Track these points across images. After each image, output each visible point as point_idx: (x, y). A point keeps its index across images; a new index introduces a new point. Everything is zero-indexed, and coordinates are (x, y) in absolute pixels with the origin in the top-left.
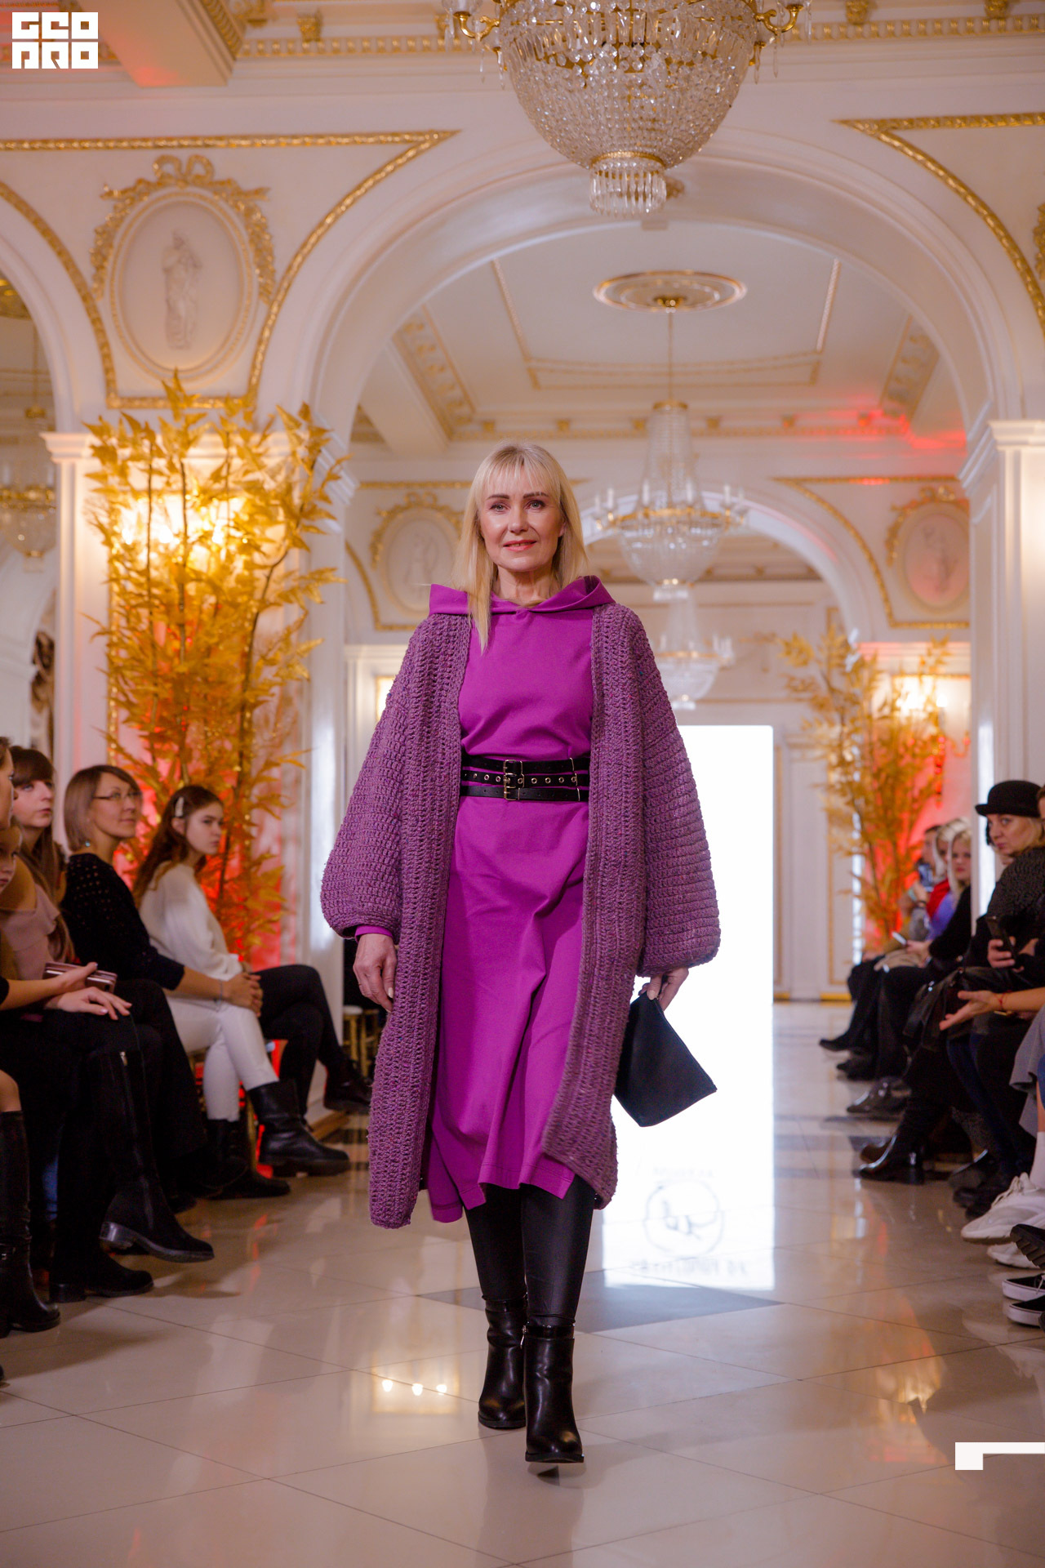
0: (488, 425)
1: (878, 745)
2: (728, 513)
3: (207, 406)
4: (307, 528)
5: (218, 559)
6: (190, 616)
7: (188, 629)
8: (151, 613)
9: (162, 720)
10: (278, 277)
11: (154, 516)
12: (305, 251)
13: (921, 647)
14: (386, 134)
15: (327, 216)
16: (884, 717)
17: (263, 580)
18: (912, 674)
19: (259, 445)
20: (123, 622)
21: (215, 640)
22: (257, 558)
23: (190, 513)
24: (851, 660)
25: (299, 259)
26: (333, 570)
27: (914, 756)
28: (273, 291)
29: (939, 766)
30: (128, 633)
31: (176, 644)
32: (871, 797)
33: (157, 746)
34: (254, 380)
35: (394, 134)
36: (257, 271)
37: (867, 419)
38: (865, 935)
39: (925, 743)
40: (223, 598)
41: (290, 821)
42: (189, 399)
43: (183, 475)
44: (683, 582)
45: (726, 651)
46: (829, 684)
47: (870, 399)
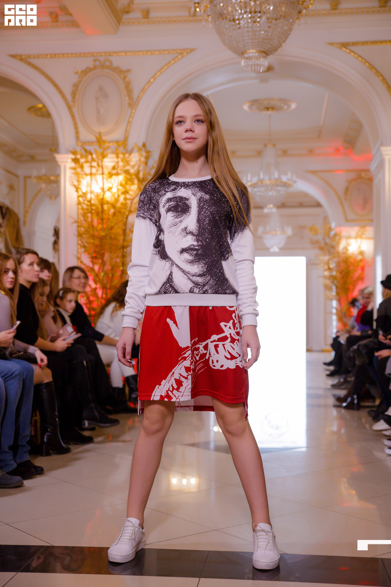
1: (342, 262)
2: (290, 182)
3: (111, 144)
5: (115, 197)
6: (105, 216)
7: (105, 221)
8: (92, 215)
9: (95, 252)
10: (135, 100)
11: (94, 182)
12: (144, 91)
13: (356, 229)
14: (172, 50)
15: (151, 78)
16: (344, 253)
17: (130, 204)
18: (353, 238)
19: (128, 157)
20: (82, 218)
21: (113, 224)
22: (128, 196)
23: (105, 181)
24: (332, 233)
25: (142, 94)
27: (354, 266)
28: (133, 104)
29: (363, 269)
30: (84, 222)
31: (100, 226)
32: (339, 280)
33: (94, 261)
34: (127, 135)
35: (174, 50)
36: (127, 98)
37: (337, 150)
38: (337, 327)
39: (358, 262)
40: (116, 210)
42: (104, 142)
43: (102, 168)
44: (275, 206)
45: (289, 231)
46: (325, 242)
47: (339, 143)
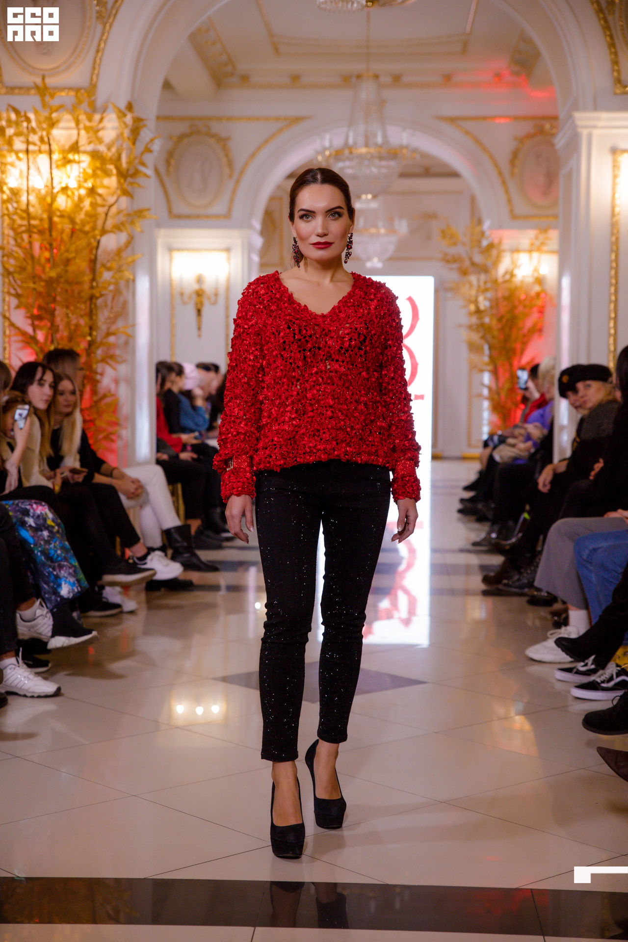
0: (245, 78)
1: (502, 299)
2: (405, 151)
3: (63, 94)
4: (131, 184)
5: (73, 200)
6: (56, 236)
7: (55, 244)
8: (30, 237)
9: (40, 307)
10: (109, 6)
11: (31, 171)
13: (531, 233)
16: (506, 281)
17: (103, 216)
18: (525, 251)
19: (99, 123)
20: (12, 242)
21: (72, 255)
23: (55, 170)
26: (149, 210)
27: (525, 306)
28: (106, 16)
29: (541, 312)
30: (15, 249)
31: (47, 254)
32: (496, 333)
33: (36, 323)
34: (94, 77)
37: (498, 76)
38: (491, 423)
39: (532, 299)
40: (77, 227)
41: (123, 369)
42: (51, 92)
43: (49, 144)
44: (375, 197)
45: (403, 227)
46: (471, 259)
47: (501, 64)
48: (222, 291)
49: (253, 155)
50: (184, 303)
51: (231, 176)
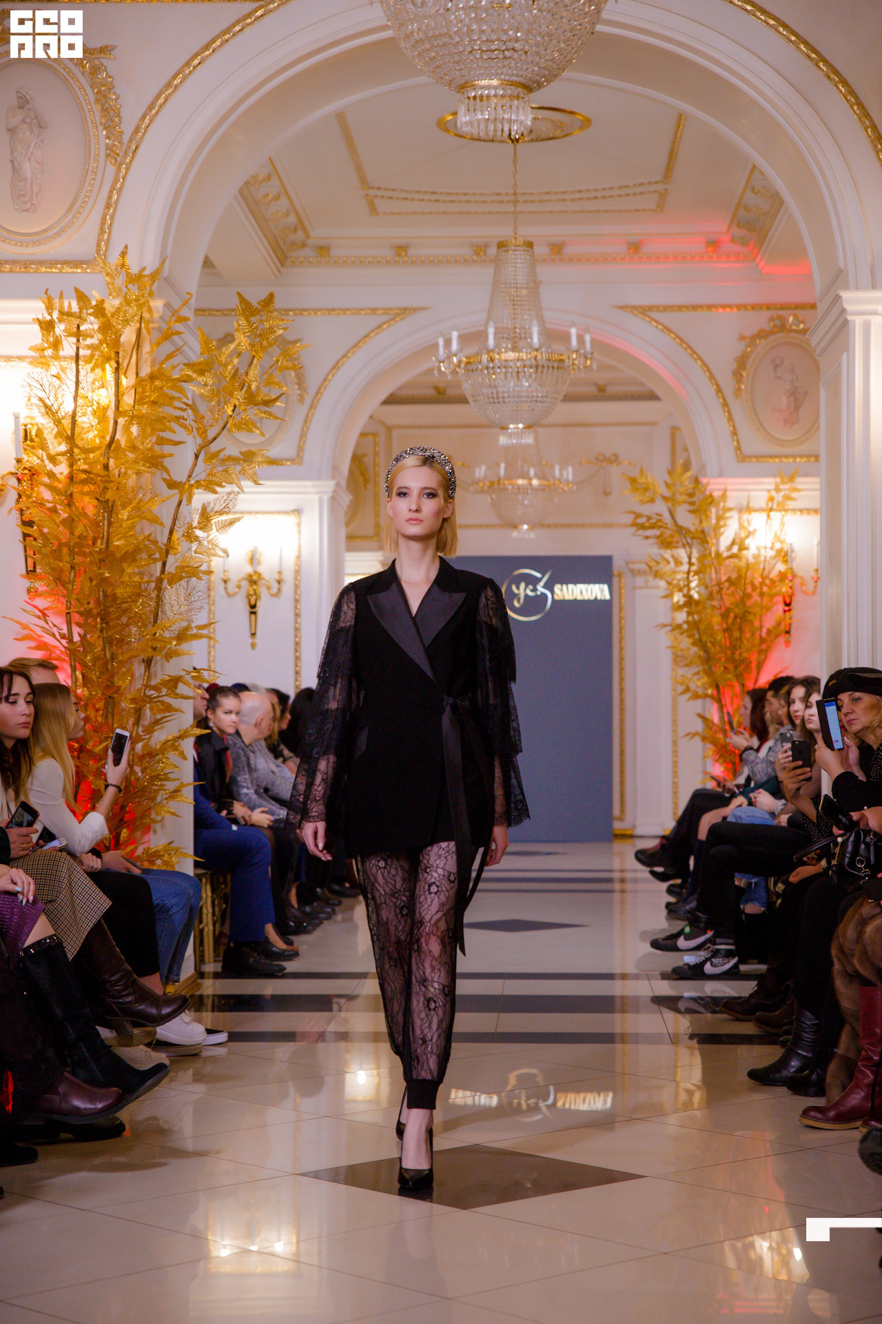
0: (323, 250)
1: (727, 584)
3: (54, 271)
10: (126, 139)
12: (153, 112)
13: (769, 482)
15: (175, 77)
16: (732, 556)
18: (762, 510)
25: (147, 121)
27: (762, 595)
28: (120, 153)
29: (788, 604)
36: (104, 133)
37: (714, 245)
39: (772, 581)
44: (528, 427)
46: (676, 523)
47: (719, 226)
48: (288, 576)
49: (336, 366)
50: (229, 595)
51: (301, 399)
